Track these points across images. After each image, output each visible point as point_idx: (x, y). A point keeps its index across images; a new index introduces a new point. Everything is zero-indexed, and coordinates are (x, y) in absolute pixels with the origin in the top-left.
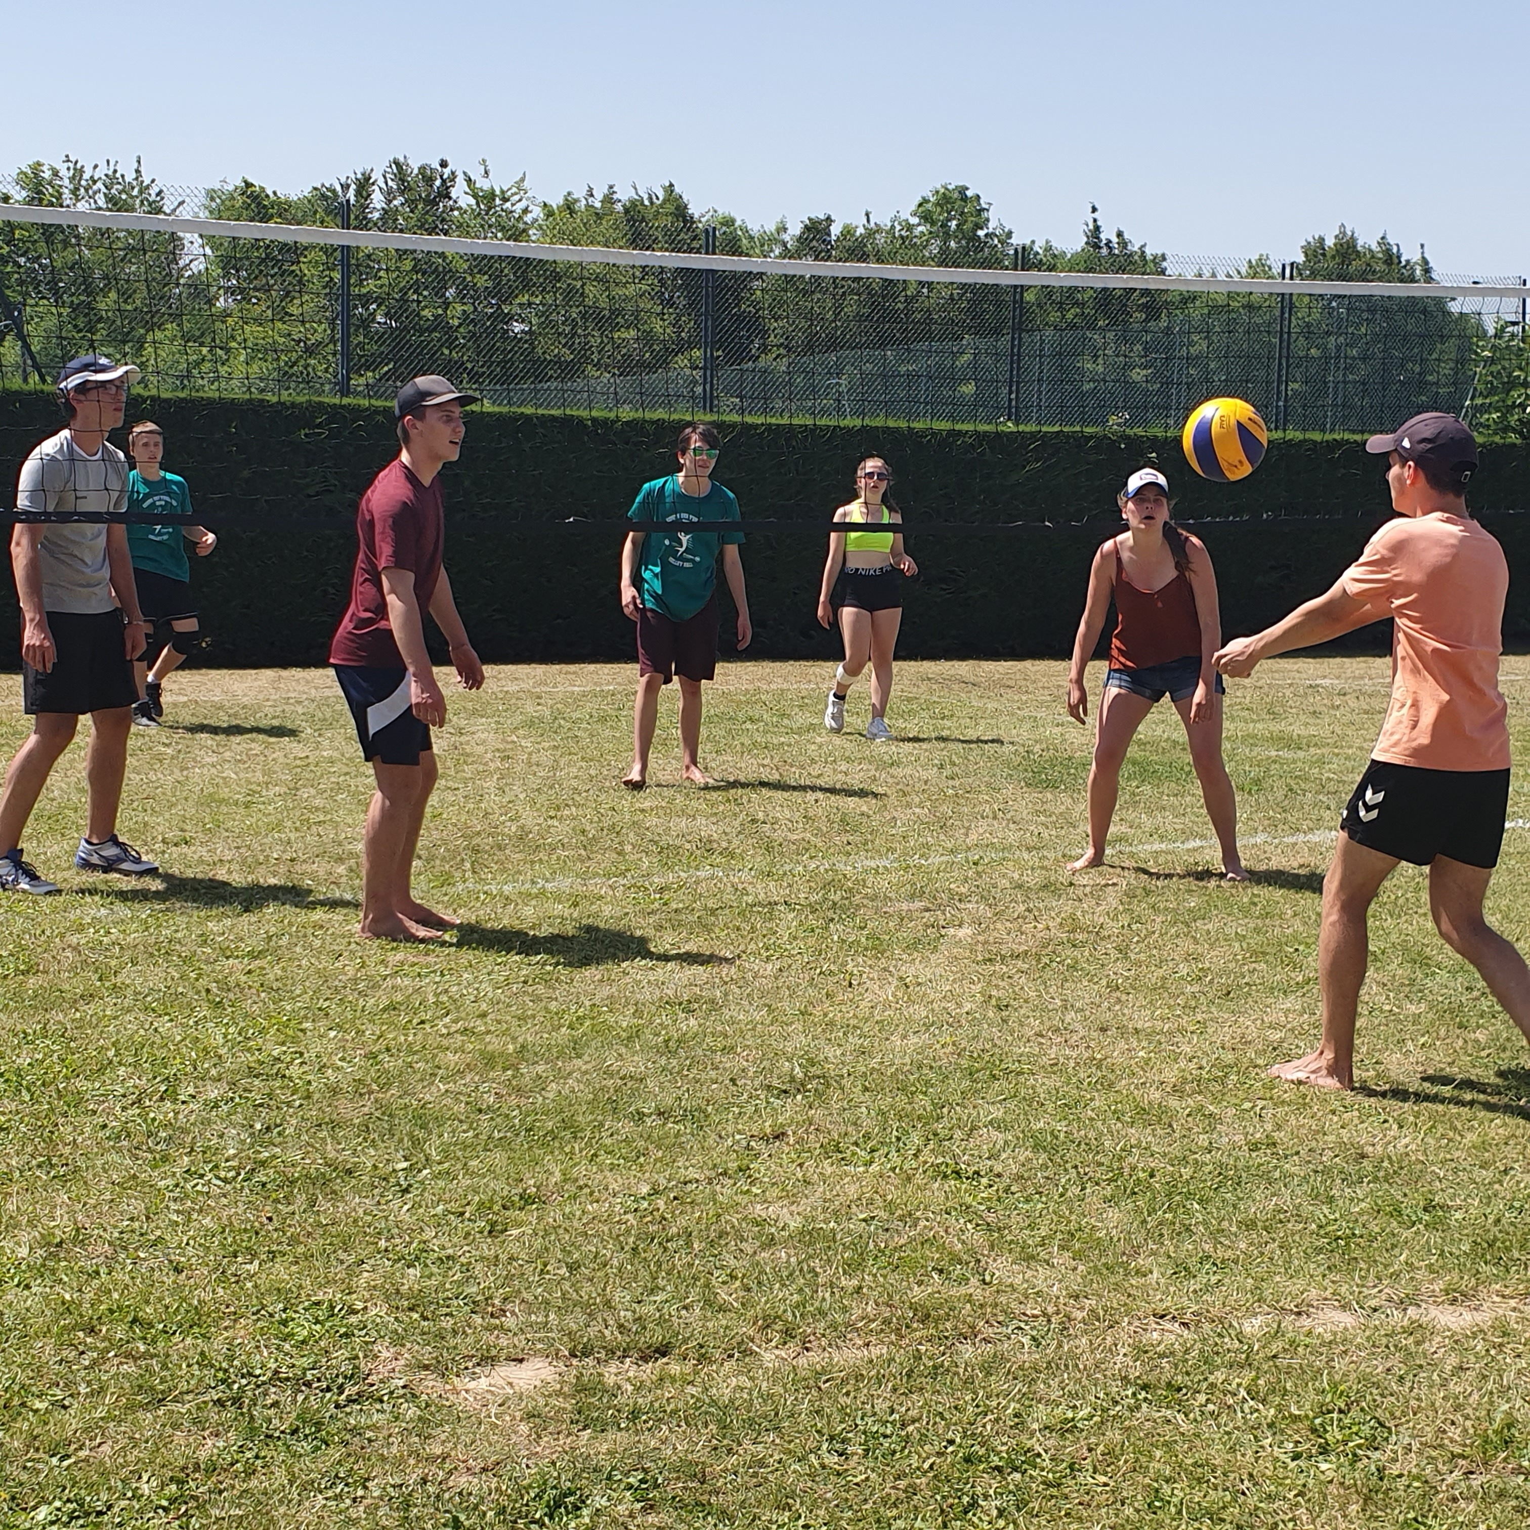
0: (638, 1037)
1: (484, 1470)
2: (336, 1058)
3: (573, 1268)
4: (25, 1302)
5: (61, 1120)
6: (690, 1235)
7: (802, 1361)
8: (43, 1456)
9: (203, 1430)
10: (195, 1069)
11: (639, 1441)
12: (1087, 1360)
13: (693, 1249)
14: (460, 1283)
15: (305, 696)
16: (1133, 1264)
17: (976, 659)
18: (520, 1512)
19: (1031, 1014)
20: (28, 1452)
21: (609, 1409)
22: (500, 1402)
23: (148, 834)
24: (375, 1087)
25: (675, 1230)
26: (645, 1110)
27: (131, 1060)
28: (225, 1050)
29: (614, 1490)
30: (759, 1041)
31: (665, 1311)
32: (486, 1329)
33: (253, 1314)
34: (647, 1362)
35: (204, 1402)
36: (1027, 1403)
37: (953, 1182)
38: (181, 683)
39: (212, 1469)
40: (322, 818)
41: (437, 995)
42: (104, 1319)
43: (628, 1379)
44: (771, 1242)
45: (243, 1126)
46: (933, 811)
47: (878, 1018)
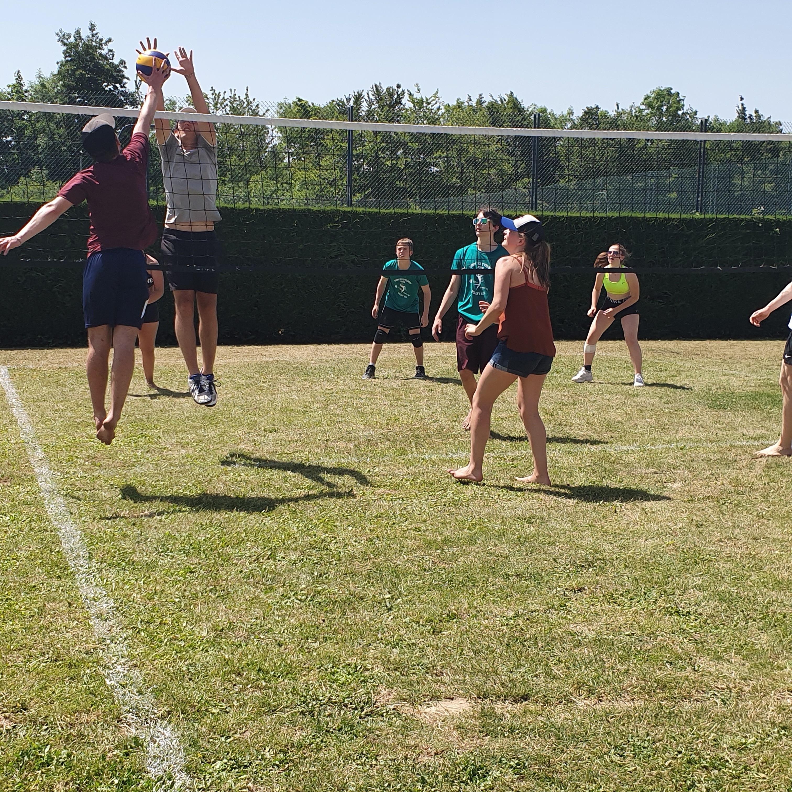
0: (504, 535)
1: (436, 754)
2: (352, 541)
3: (477, 652)
4: (206, 659)
5: (220, 568)
6: (536, 639)
7: (598, 707)
8: (217, 736)
9: (295, 726)
10: (284, 544)
11: (515, 744)
12: (752, 713)
13: (538, 646)
14: (419, 658)
15: (330, 358)
16: (776, 663)
17: (678, 340)
18: (455, 776)
19: (715, 529)
20: (210, 734)
21: (498, 726)
22: (442, 719)
23: (257, 427)
24: (372, 556)
25: (528, 636)
26: (510, 573)
27: (253, 539)
28: (298, 535)
29: (503, 768)
30: (568, 539)
31: (525, 677)
32: (434, 682)
33: (318, 669)
34: (517, 703)
35: (295, 712)
36: (720, 733)
37: (676, 617)
38: (270, 352)
39: (300, 746)
40: (340, 419)
41: (401, 511)
42: (245, 669)
43: (508, 711)
44: (579, 644)
45: (308, 573)
46: (657, 421)
47: (631, 529)
